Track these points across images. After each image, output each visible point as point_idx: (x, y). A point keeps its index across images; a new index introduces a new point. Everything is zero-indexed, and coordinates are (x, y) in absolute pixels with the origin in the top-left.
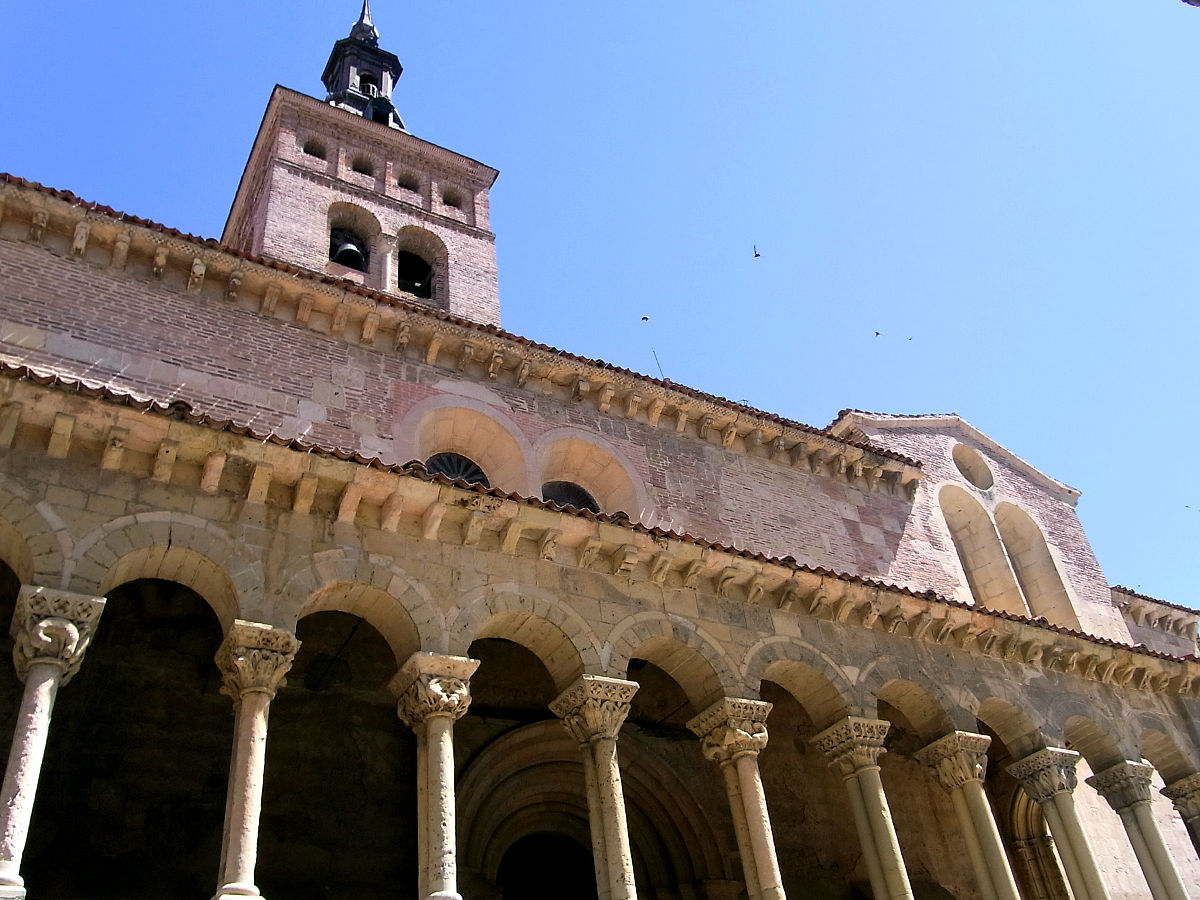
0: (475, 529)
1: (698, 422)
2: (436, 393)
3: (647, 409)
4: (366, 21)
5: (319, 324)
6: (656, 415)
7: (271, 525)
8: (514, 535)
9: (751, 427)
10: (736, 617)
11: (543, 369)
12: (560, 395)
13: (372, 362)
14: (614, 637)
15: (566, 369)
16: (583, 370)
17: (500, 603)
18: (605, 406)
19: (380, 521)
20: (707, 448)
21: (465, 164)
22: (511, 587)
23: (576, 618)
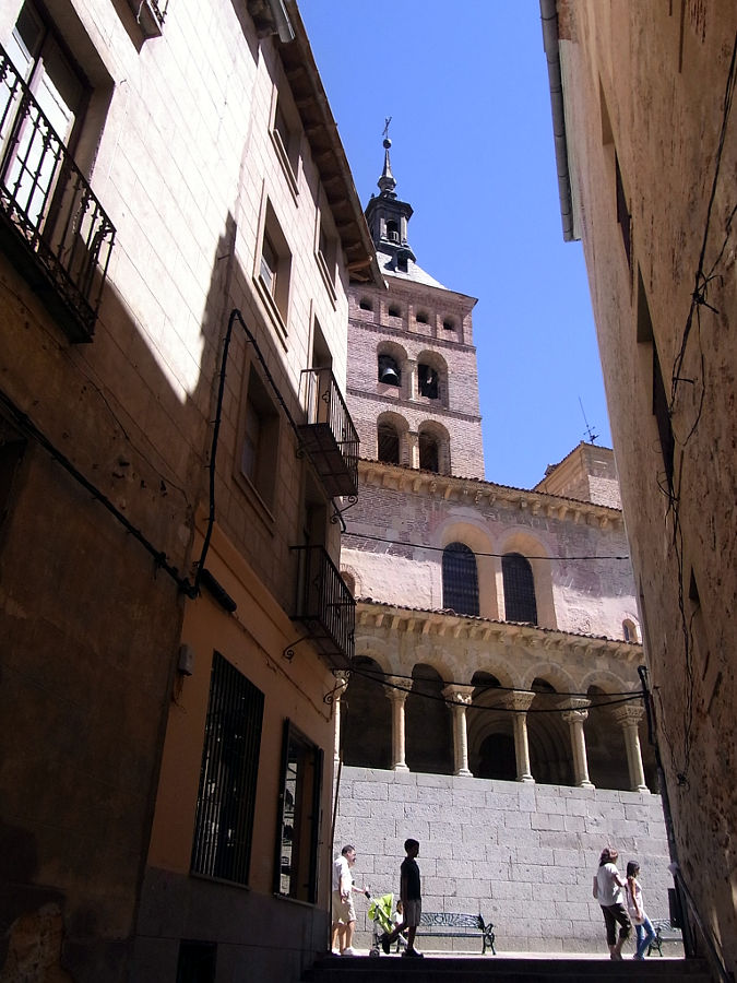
0: (473, 632)
1: (586, 516)
2: (449, 516)
3: (558, 510)
4: (389, 175)
5: (393, 485)
6: (563, 514)
7: (400, 637)
8: (488, 633)
9: (616, 516)
10: (579, 662)
11: (503, 496)
12: (512, 508)
13: (419, 502)
14: (527, 673)
15: (515, 496)
16: (523, 495)
17: (482, 662)
18: (535, 512)
19: (438, 632)
20: (591, 530)
21: (457, 298)
22: (486, 655)
23: (511, 666)
